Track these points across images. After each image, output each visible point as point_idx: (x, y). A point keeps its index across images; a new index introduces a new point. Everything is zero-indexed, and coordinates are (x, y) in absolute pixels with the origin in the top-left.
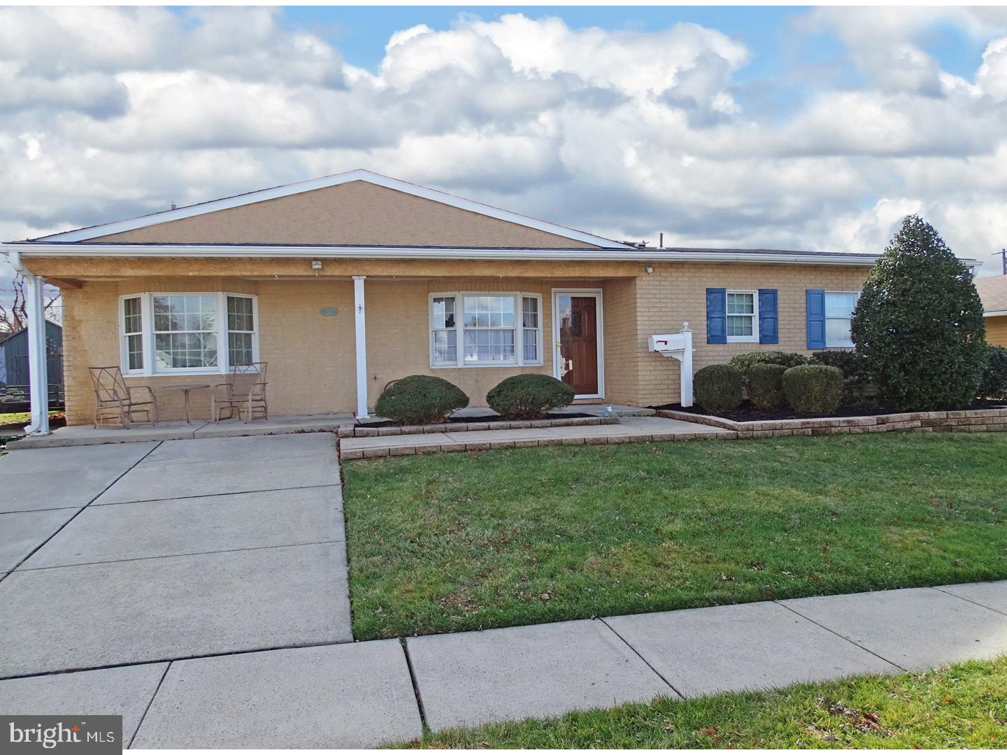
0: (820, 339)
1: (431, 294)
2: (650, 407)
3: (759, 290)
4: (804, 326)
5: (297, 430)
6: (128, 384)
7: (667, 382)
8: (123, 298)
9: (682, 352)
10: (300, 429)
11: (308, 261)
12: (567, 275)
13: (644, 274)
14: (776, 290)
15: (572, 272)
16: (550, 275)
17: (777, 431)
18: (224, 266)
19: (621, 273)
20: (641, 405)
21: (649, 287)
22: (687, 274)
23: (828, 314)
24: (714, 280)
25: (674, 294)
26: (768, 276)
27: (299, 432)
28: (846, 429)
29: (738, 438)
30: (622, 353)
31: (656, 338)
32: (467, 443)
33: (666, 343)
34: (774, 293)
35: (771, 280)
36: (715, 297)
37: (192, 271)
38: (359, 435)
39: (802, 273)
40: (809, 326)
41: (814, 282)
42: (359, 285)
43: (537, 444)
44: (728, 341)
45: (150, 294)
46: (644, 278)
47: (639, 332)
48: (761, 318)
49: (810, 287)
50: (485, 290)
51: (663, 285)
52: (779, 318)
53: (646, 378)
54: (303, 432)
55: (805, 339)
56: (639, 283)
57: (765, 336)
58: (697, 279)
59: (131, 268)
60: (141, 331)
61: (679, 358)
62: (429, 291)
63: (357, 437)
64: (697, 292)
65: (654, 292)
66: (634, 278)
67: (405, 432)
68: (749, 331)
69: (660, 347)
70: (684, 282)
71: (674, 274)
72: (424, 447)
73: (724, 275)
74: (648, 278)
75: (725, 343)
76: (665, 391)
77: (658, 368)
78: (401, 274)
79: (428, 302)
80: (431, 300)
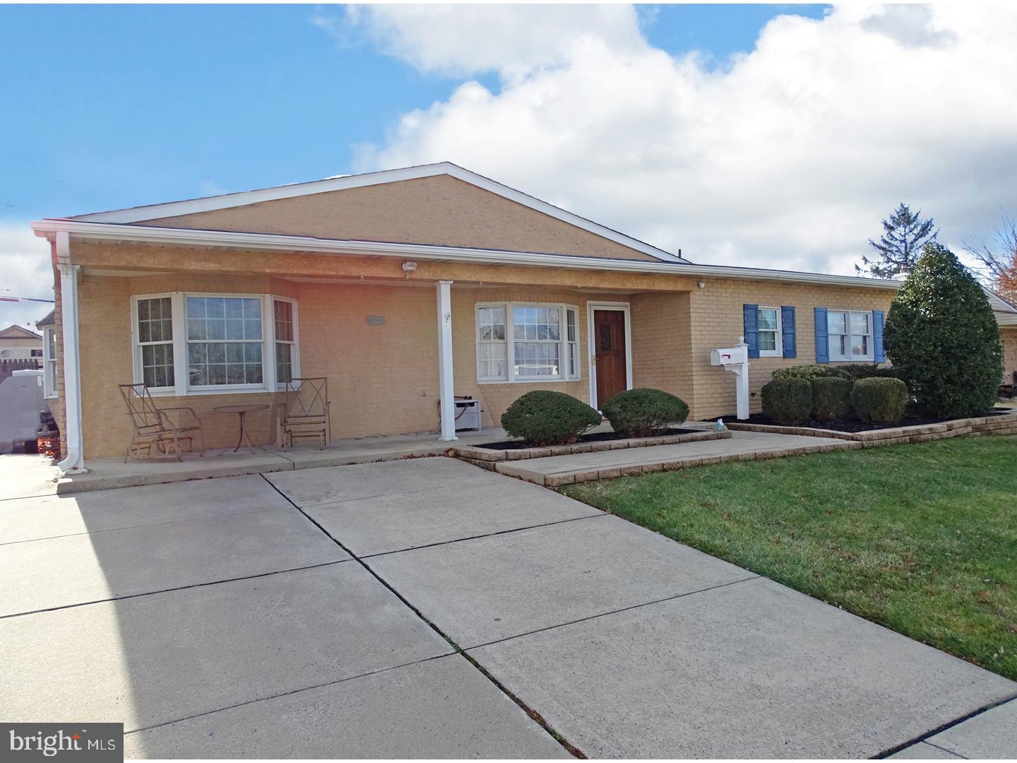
0: (825, 354)
1: (477, 304)
2: (705, 420)
3: (782, 307)
4: (814, 342)
5: (406, 455)
6: (159, 406)
7: (716, 395)
8: (136, 299)
9: (740, 365)
10: (409, 454)
11: (400, 261)
12: (636, 287)
13: (697, 288)
14: (794, 308)
15: (640, 285)
16: (621, 287)
17: (888, 440)
18: (306, 263)
19: (679, 287)
20: (696, 419)
21: (700, 302)
22: (729, 291)
23: (830, 332)
24: (749, 297)
25: (719, 309)
26: (788, 294)
27: (409, 457)
28: (930, 436)
29: (863, 447)
30: (663, 368)
31: (722, 352)
32: (664, 462)
33: (729, 356)
34: (792, 310)
35: (790, 298)
36: (751, 312)
37: (268, 267)
38: (512, 458)
39: (812, 291)
40: (816, 342)
41: (818, 300)
42: (445, 291)
43: (719, 460)
44: (761, 356)
45: (184, 294)
46: (696, 293)
47: (693, 346)
48: (784, 334)
49: (817, 305)
50: (533, 301)
51: (711, 300)
52: (797, 334)
53: (699, 392)
54: (412, 457)
55: (814, 353)
56: (693, 297)
57: (787, 351)
58: (736, 295)
59: (197, 261)
60: (171, 339)
61: (737, 371)
62: (475, 301)
63: (511, 460)
64: (737, 308)
65: (704, 306)
66: (688, 292)
67: (555, 452)
68: (772, 346)
69: (724, 361)
70: (726, 297)
71: (719, 290)
72: (628, 468)
73: (755, 292)
74: (699, 293)
75: (758, 357)
76: (715, 405)
77: (708, 382)
78: (489, 280)
79: (474, 312)
80: (476, 309)
